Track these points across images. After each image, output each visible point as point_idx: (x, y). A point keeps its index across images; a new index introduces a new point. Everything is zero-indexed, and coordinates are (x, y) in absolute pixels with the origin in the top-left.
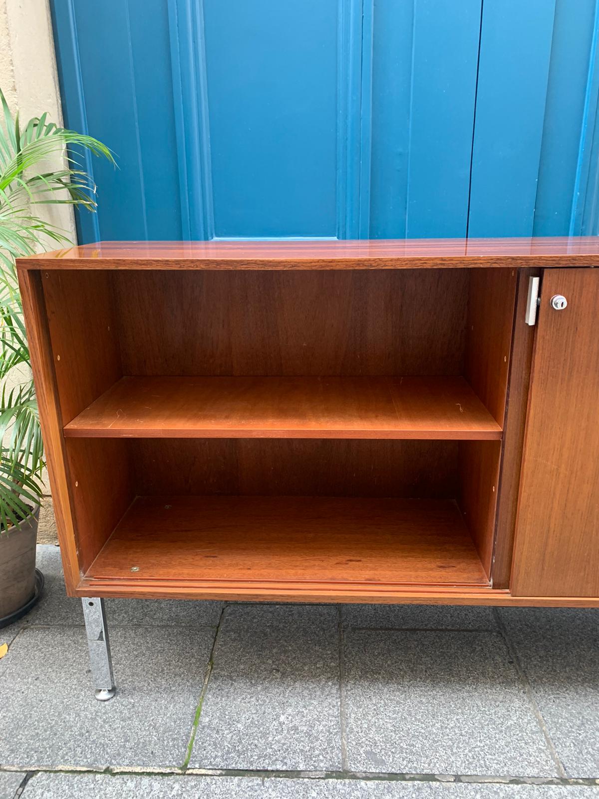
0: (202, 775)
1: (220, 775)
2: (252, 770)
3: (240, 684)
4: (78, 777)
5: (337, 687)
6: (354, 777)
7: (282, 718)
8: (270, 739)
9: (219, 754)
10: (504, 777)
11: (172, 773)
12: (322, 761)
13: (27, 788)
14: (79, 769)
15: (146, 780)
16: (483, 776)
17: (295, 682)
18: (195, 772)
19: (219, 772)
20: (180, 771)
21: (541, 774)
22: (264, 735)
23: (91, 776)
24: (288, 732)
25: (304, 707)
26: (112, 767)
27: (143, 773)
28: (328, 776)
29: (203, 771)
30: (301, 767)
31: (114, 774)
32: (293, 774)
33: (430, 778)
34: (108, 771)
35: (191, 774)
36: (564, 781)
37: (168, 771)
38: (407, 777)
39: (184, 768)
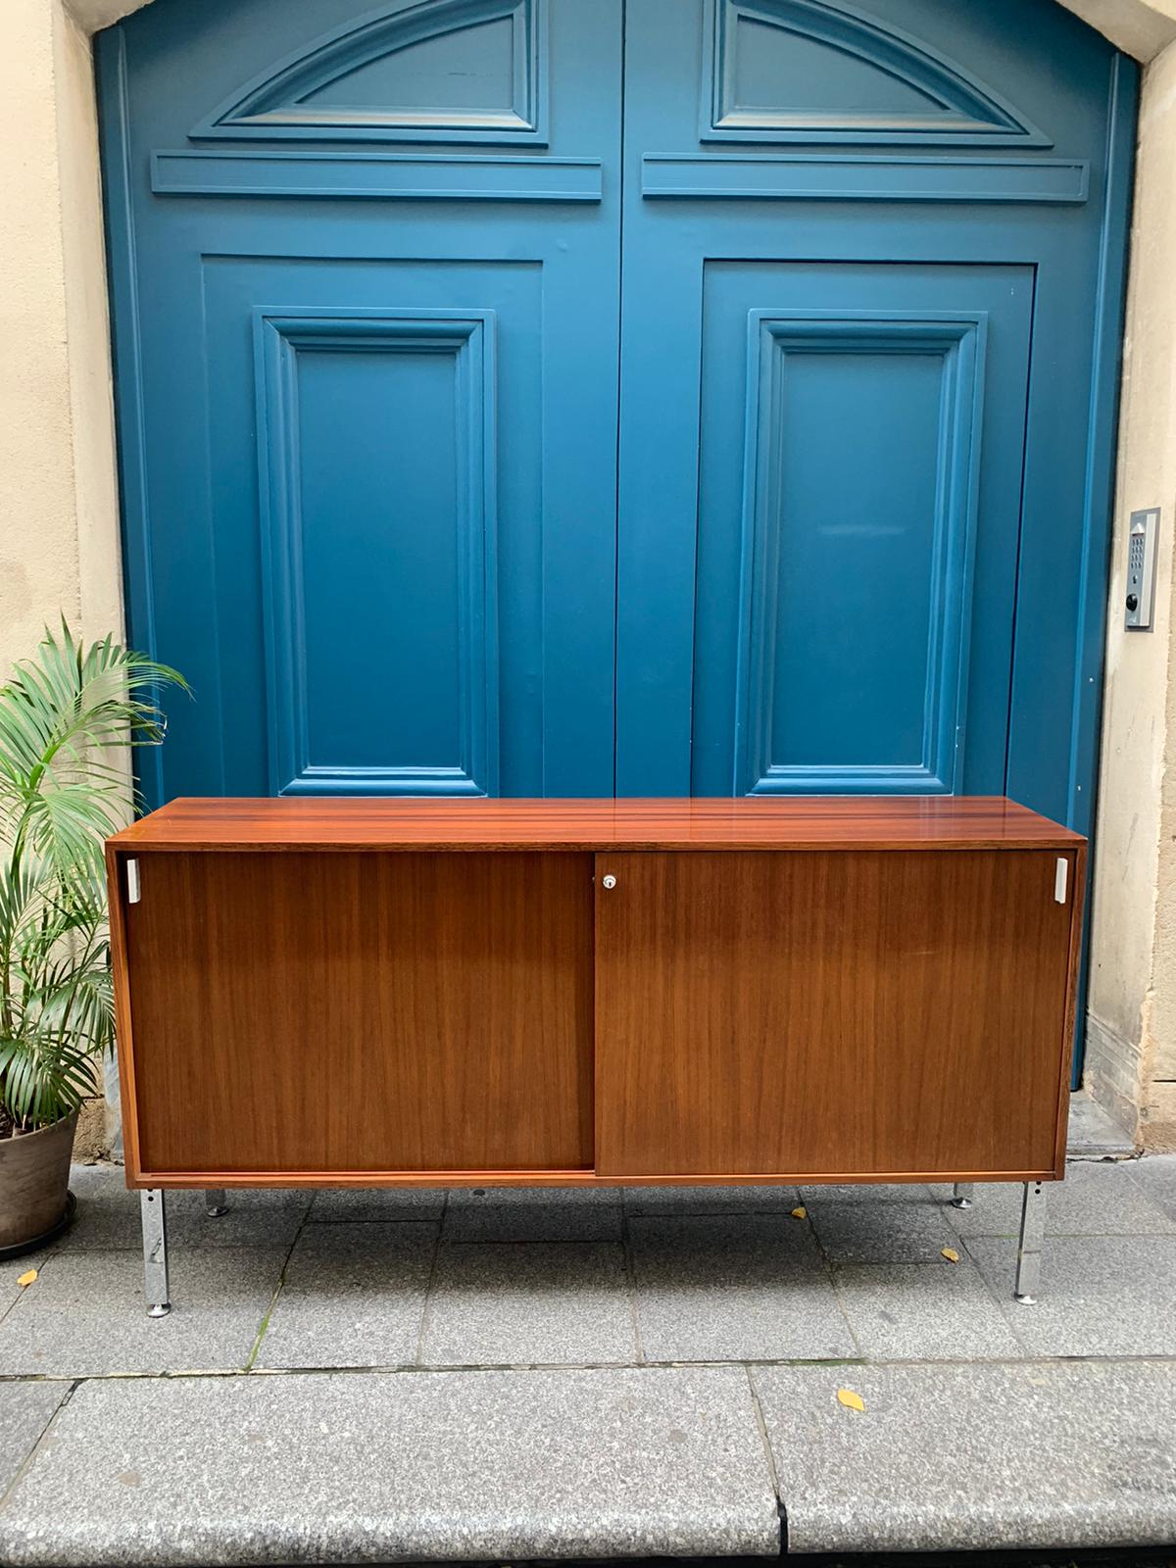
0: (266, 1374)
1: (286, 1374)
2: (320, 1369)
3: (315, 1297)
4: (131, 1381)
5: (424, 1297)
6: (427, 1370)
7: (358, 1326)
8: (342, 1343)
9: (287, 1356)
10: (581, 1364)
11: (235, 1374)
12: (395, 1358)
13: (76, 1392)
14: (132, 1374)
15: (206, 1381)
16: (561, 1364)
17: (376, 1294)
18: (258, 1372)
19: (284, 1371)
20: (243, 1372)
21: (620, 1361)
22: (337, 1340)
23: (147, 1379)
24: (363, 1337)
25: (384, 1315)
26: (168, 1371)
27: (203, 1375)
28: (399, 1371)
29: (267, 1371)
30: (373, 1364)
31: (171, 1378)
32: (364, 1369)
33: (507, 1367)
34: (164, 1375)
35: (253, 1375)
36: (640, 1365)
37: (230, 1372)
38: (483, 1368)
39: (249, 1368)
